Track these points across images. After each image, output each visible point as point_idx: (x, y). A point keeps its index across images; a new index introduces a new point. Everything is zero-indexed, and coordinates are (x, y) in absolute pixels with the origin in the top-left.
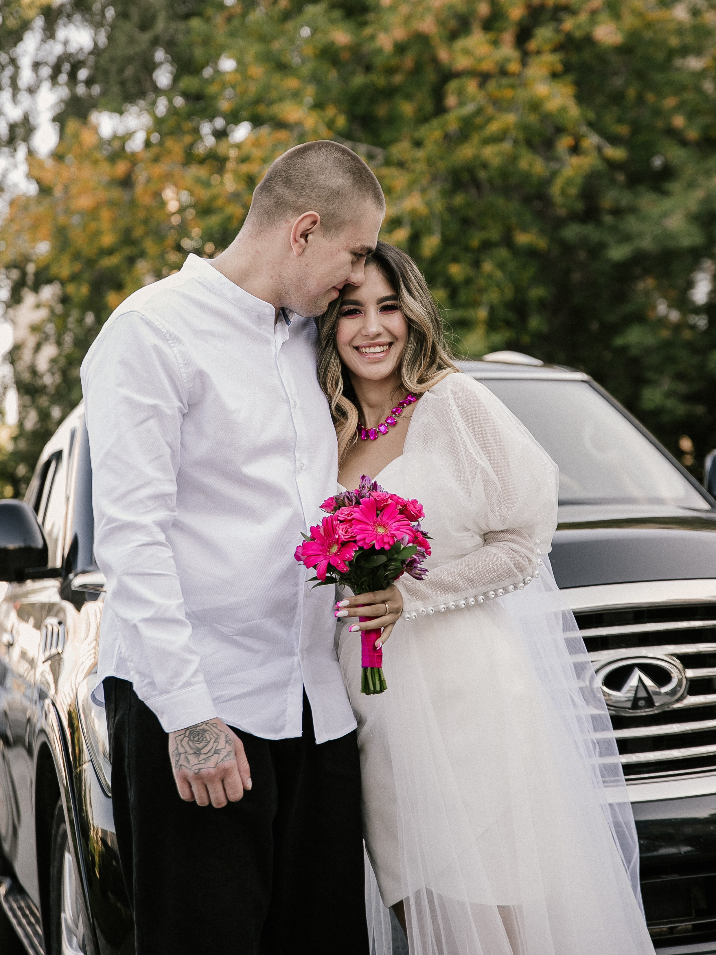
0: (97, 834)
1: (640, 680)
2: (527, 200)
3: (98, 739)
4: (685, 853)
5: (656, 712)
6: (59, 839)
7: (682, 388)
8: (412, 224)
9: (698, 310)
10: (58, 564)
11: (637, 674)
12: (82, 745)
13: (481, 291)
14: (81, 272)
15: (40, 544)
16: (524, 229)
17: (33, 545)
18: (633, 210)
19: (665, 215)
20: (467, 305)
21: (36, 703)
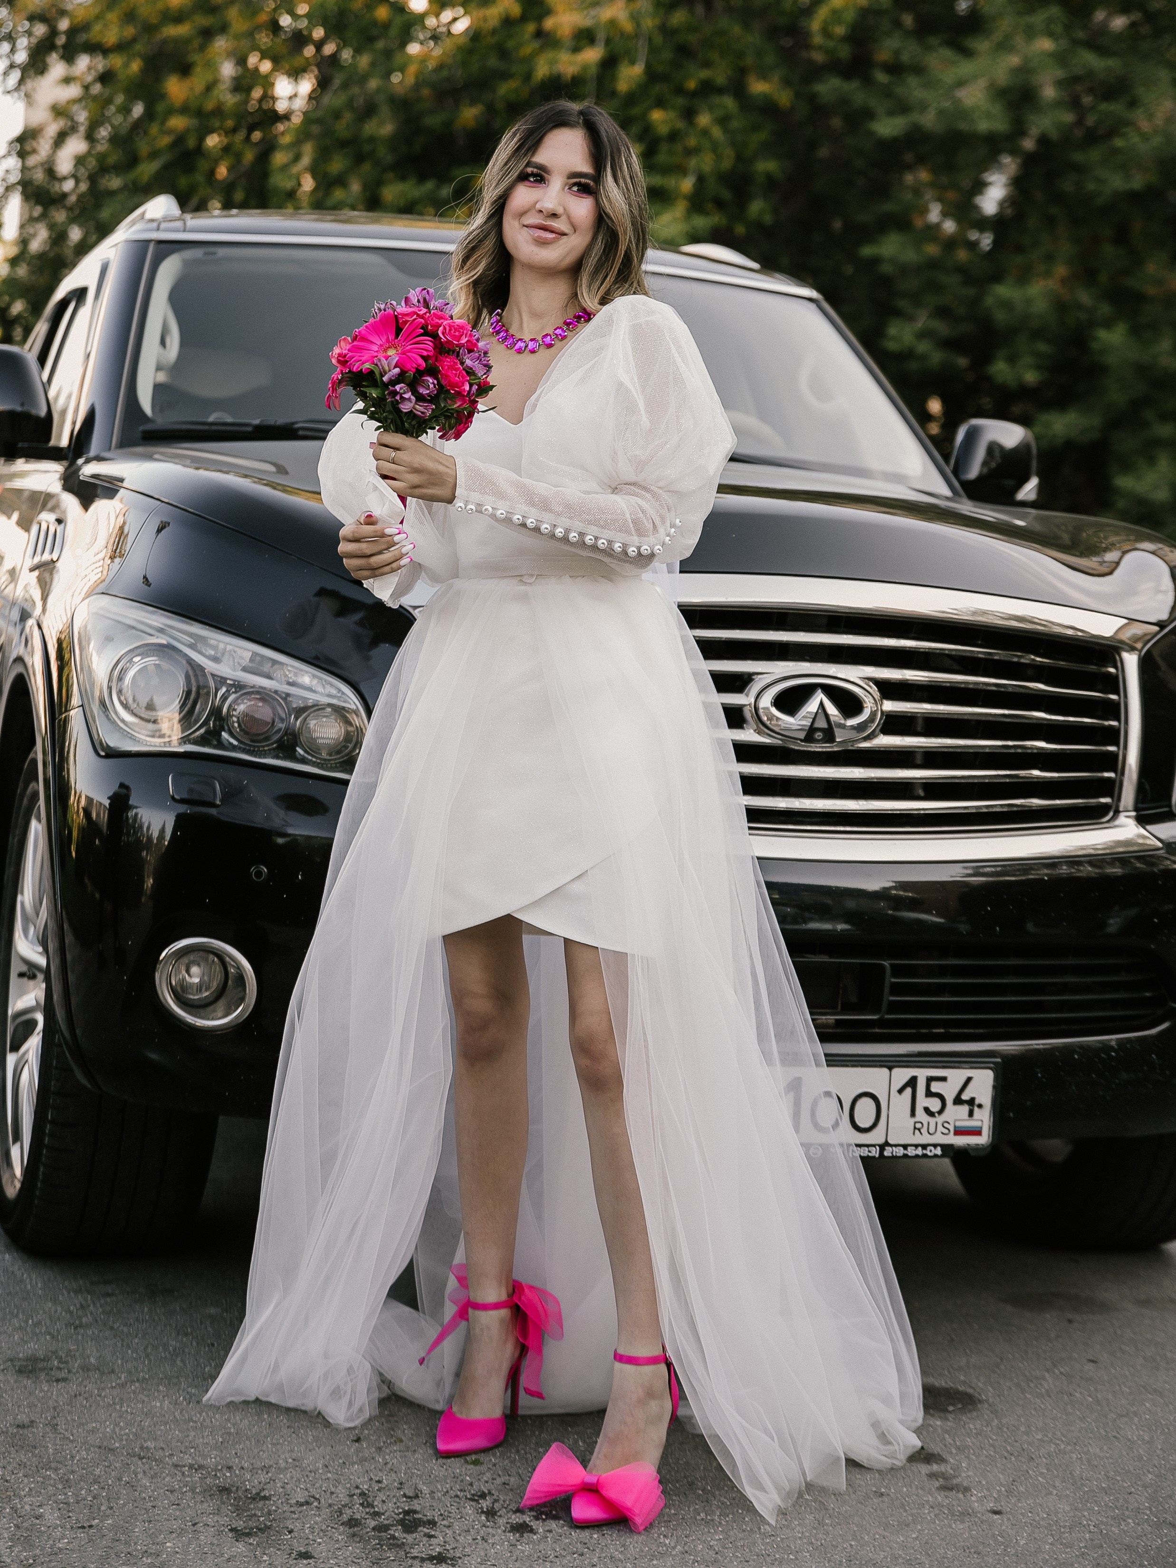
0: (79, 802)
1: (821, 704)
2: (773, 32)
3: (94, 680)
4: (841, 930)
5: (836, 749)
6: (25, 801)
7: (942, 328)
8: (608, 42)
9: (983, 223)
10: (64, 442)
11: (819, 696)
12: (72, 685)
13: (689, 152)
14: (134, 40)
15: (43, 412)
16: (763, 76)
17: (34, 412)
18: (918, 70)
19: (961, 83)
20: (666, 170)
21: (16, 624)
